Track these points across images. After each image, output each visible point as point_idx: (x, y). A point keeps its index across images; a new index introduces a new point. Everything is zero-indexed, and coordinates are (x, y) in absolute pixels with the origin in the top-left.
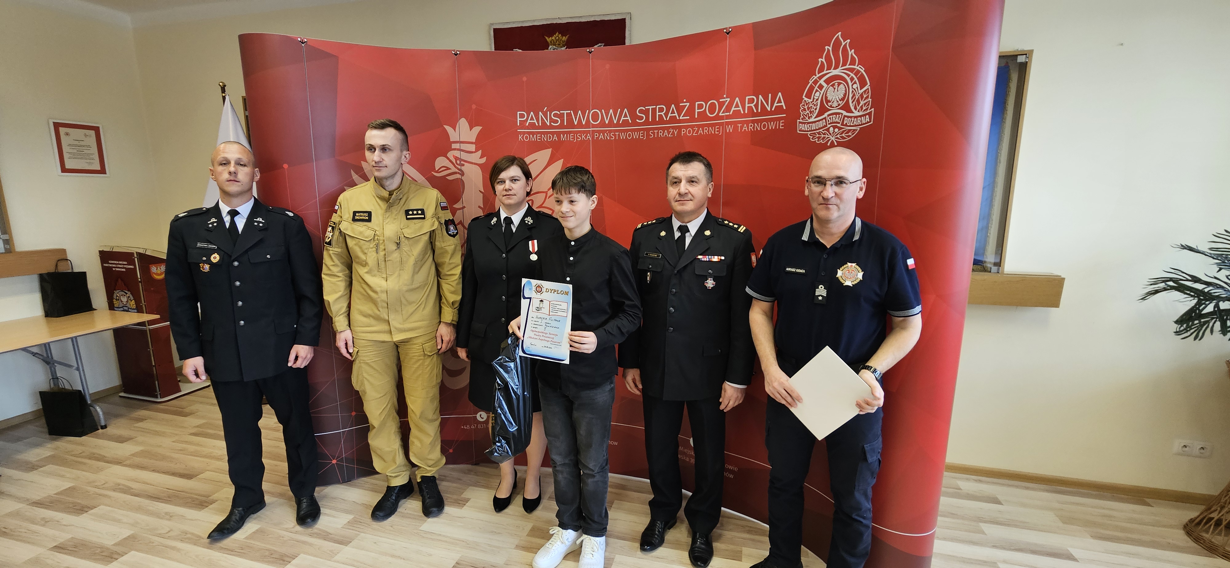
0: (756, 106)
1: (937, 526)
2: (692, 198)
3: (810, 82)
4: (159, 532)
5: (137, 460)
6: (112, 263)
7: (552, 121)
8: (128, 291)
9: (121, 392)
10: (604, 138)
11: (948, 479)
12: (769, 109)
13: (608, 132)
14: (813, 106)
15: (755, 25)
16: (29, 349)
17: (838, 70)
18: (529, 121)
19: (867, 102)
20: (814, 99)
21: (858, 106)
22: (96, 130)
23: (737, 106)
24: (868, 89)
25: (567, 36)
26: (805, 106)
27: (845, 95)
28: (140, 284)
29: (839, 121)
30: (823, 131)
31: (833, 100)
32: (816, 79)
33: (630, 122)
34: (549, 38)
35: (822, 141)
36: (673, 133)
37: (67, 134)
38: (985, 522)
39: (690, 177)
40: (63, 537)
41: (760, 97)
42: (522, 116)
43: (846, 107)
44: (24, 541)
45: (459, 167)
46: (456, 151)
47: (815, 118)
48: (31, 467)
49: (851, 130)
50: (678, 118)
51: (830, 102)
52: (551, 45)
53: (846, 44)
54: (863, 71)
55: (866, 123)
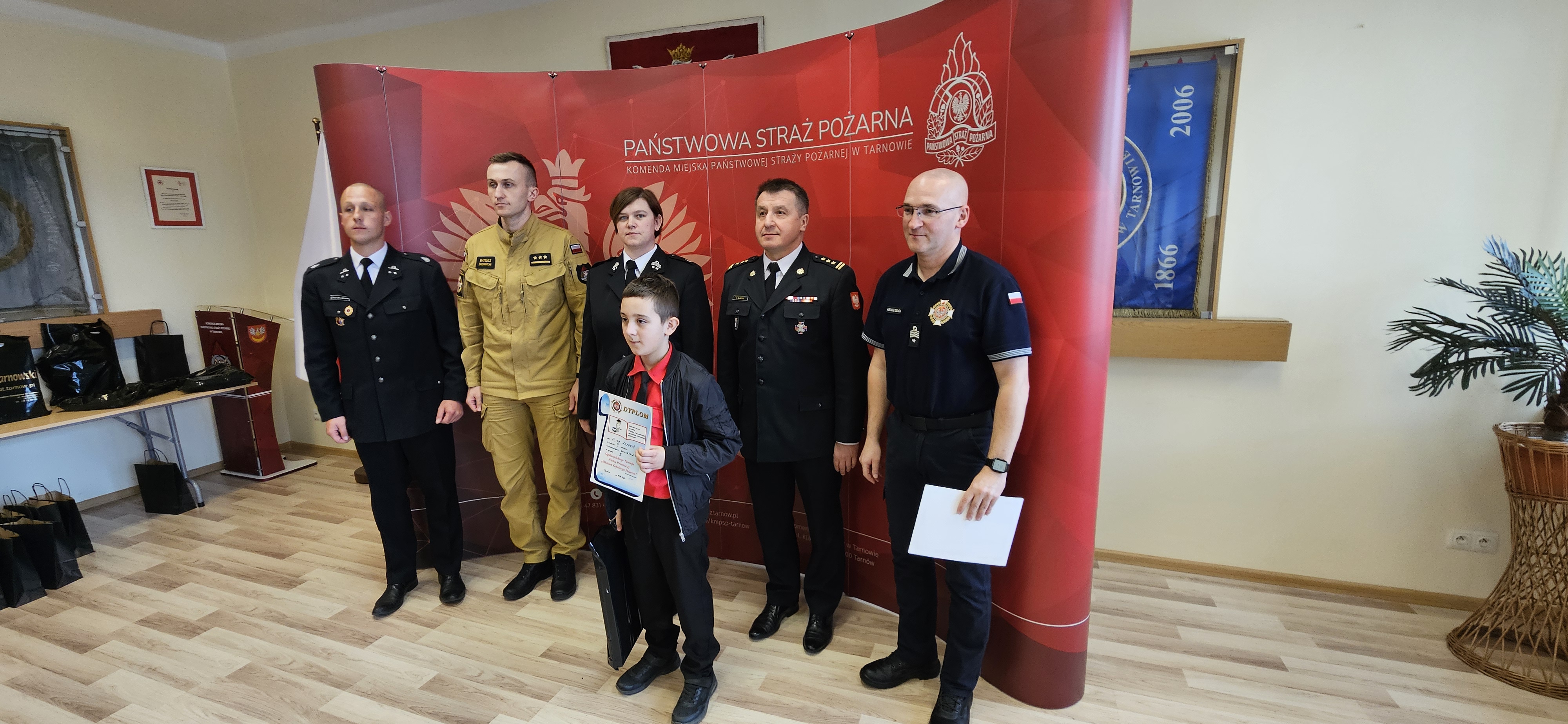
0: (883, 123)
2: (779, 232)
3: (935, 93)
4: (244, 609)
5: (232, 538)
6: (209, 325)
7: (663, 149)
8: (226, 356)
9: (223, 469)
10: (722, 168)
12: (896, 127)
13: (726, 160)
14: (939, 121)
15: (878, 27)
16: (120, 417)
17: (961, 77)
18: (638, 150)
19: (990, 115)
20: (940, 112)
21: (982, 119)
22: (191, 176)
24: (990, 99)
26: (931, 122)
27: (969, 107)
28: (238, 347)
29: (965, 138)
30: (951, 150)
31: (958, 113)
32: (941, 89)
33: (750, 147)
34: (672, 50)
35: (949, 162)
36: (796, 159)
37: (160, 183)
38: (1183, 625)
39: (777, 207)
40: (149, 611)
41: (887, 112)
42: (630, 145)
43: (971, 121)
44: (112, 615)
45: (561, 206)
47: (942, 135)
48: (125, 543)
49: (976, 147)
50: (801, 141)
51: (955, 116)
52: (674, 59)
53: (968, 45)
54: (984, 78)
55: (990, 139)
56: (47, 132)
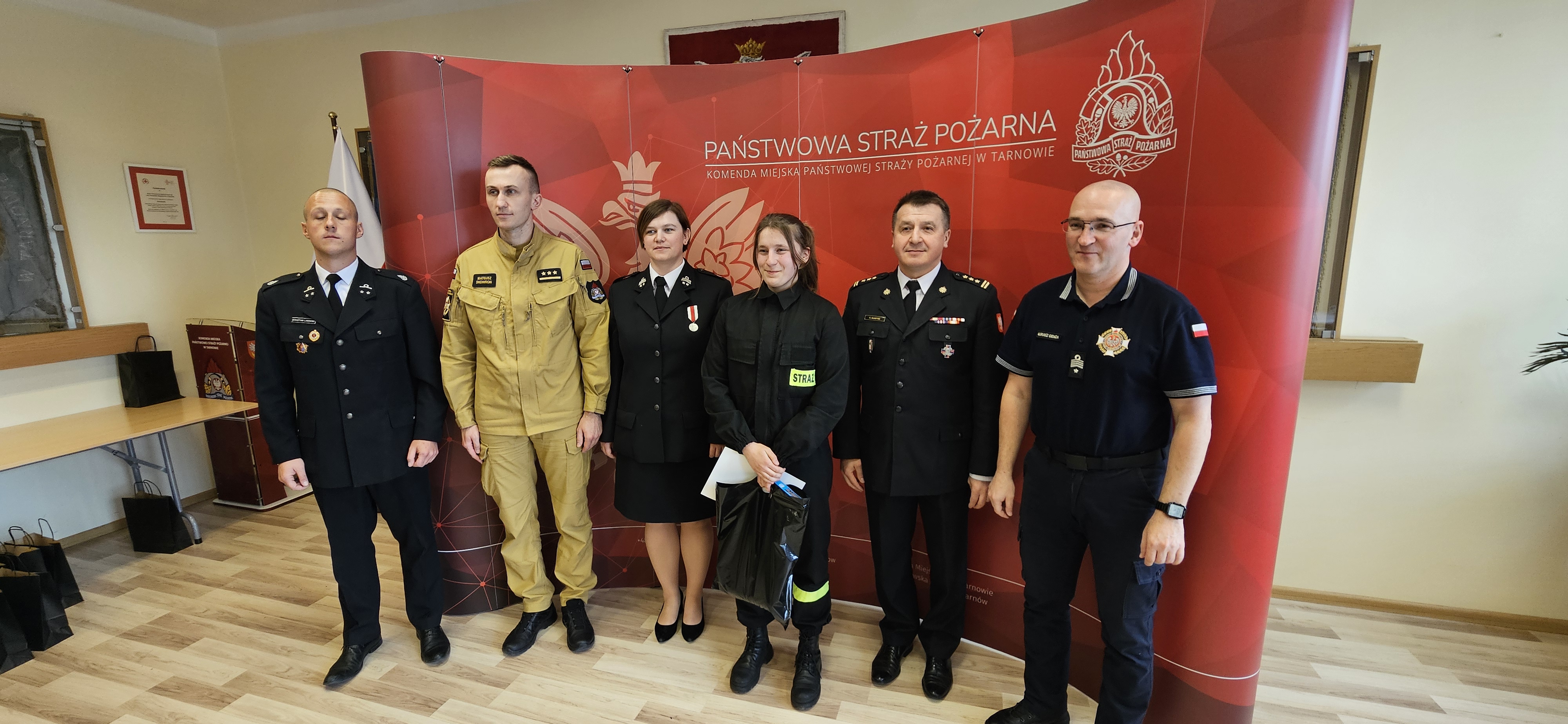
0: (1017, 128)
1: (1260, 668)
3: (1089, 96)
4: (277, 670)
5: (242, 581)
6: (203, 340)
7: (749, 152)
8: (222, 374)
9: (215, 498)
10: (817, 174)
11: (1276, 608)
12: (1034, 132)
13: (821, 165)
14: (1094, 127)
15: (1016, 24)
16: (109, 446)
17: (1127, 80)
18: (720, 153)
19: (1168, 121)
20: (1094, 117)
21: (1156, 126)
22: (179, 174)
23: (991, 128)
24: (1169, 103)
25: (762, 42)
26: (1082, 127)
27: (1137, 112)
28: (237, 366)
29: (1129, 146)
30: (1107, 158)
31: (1121, 119)
32: (1097, 92)
33: (850, 152)
34: (740, 46)
35: (1105, 171)
36: (906, 165)
37: (145, 181)
38: (1317, 661)
40: (163, 675)
41: (1022, 116)
42: (711, 147)
43: (1139, 128)
44: (119, 681)
46: (628, 193)
47: (1096, 142)
48: (117, 591)
49: (1146, 157)
50: (913, 146)
51: (1117, 121)
52: (743, 55)
53: (1139, 46)
54: (1161, 81)
55: (1166, 148)
56: (18, 123)
